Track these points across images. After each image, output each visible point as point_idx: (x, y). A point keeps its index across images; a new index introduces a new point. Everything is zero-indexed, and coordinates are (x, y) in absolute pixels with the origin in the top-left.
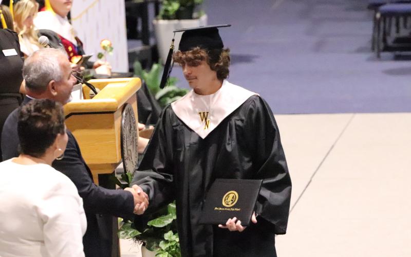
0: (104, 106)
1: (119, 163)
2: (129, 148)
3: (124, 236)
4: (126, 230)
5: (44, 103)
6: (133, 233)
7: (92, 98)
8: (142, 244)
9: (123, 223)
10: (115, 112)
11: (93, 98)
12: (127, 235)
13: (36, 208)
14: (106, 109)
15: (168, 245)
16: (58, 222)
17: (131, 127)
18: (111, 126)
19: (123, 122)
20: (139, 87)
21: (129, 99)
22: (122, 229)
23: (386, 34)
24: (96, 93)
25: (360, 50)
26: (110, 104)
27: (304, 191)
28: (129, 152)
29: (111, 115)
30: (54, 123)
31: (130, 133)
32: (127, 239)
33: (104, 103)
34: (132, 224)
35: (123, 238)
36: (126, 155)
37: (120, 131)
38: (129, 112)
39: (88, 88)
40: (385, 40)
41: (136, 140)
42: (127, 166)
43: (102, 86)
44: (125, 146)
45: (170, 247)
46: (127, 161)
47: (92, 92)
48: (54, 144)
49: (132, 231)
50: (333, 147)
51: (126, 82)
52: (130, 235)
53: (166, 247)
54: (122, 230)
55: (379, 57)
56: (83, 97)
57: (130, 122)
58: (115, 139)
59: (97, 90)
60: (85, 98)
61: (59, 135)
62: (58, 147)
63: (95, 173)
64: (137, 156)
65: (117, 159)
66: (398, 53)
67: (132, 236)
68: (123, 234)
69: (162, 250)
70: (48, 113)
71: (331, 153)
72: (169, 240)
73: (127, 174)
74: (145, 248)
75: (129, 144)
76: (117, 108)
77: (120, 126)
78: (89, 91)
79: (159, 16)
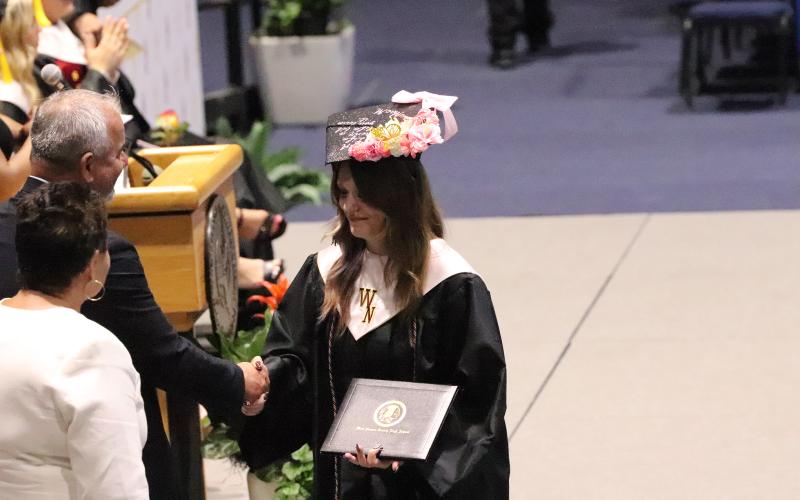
0: (173, 200)
1: (203, 311)
2: (221, 281)
3: (211, 453)
4: (216, 442)
5: (68, 188)
6: (231, 447)
7: (146, 184)
8: (247, 469)
9: (211, 428)
10: (192, 211)
11: (150, 186)
12: (219, 450)
13: (50, 392)
14: (175, 206)
15: (298, 472)
16: (93, 419)
17: (224, 242)
18: (185, 238)
19: (209, 230)
20: (240, 162)
21: (222, 186)
22: (209, 439)
23: (703, 61)
24: (155, 175)
25: (655, 93)
26: (183, 195)
27: (557, 364)
28: (221, 290)
29: (185, 217)
30: (89, 229)
31: (223, 252)
32: (220, 458)
33: (172, 195)
34: (228, 430)
35: (212, 457)
36: (215, 296)
37: (202, 249)
38: (220, 212)
39: (139, 166)
40: (700, 73)
42: (217, 318)
43: (165, 162)
44: (213, 278)
45: (302, 474)
46: (217, 308)
47: (146, 173)
48: (88, 269)
49: (229, 444)
50: (609, 278)
51: (211, 153)
52: (226, 451)
53: (295, 475)
54: (209, 443)
55: (689, 106)
56: (128, 185)
57: (222, 231)
58: (194, 264)
59: (156, 168)
60: (132, 185)
61: (97, 251)
62: (93, 275)
64: (237, 297)
65: (198, 302)
66: (727, 97)
67: (229, 452)
68: (211, 449)
69: (288, 480)
70: (78, 207)
71: (607, 291)
72: (301, 459)
73: (218, 332)
74: (254, 476)
75: (219, 275)
76: (197, 203)
77: (202, 239)
78: (141, 172)
79: (262, 30)
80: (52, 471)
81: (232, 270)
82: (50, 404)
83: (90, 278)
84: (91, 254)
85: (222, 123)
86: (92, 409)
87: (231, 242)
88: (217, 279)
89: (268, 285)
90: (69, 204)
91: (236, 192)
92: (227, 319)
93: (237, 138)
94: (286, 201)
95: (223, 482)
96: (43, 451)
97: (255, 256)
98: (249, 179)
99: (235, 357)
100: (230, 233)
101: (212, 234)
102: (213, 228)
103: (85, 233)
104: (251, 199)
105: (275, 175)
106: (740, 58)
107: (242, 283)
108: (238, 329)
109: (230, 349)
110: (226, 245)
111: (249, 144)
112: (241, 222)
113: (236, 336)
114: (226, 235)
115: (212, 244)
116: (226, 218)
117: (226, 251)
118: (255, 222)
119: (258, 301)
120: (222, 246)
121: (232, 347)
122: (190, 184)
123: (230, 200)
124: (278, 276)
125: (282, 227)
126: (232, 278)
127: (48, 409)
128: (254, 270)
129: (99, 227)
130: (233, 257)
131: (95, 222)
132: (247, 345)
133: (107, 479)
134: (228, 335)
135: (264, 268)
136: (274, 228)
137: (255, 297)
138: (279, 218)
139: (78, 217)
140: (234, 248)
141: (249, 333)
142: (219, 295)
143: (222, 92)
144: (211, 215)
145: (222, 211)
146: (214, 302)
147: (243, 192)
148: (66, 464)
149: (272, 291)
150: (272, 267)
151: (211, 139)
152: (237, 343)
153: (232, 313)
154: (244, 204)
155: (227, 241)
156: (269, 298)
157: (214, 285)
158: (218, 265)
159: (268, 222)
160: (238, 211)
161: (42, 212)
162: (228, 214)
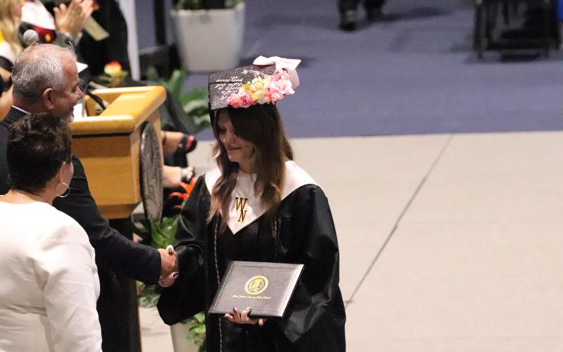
0: (116, 125)
1: (138, 204)
2: (151, 182)
3: (144, 303)
4: (148, 296)
5: (44, 118)
7: (98, 114)
9: (144, 286)
10: (131, 133)
11: (101, 115)
12: (150, 302)
13: (32, 262)
14: (118, 129)
16: (62, 281)
17: (153, 155)
18: (126, 152)
19: (143, 147)
20: (164, 99)
21: (151, 115)
22: (142, 294)
23: (490, 26)
24: (104, 108)
25: (456, 49)
26: (124, 122)
28: (151, 189)
29: (125, 137)
30: (59, 146)
31: (152, 162)
32: (151, 307)
33: (116, 122)
35: (144, 306)
36: (147, 192)
37: (138, 161)
38: (150, 133)
39: (93, 101)
40: (488, 35)
41: (160, 172)
42: (148, 208)
43: (112, 98)
44: (145, 180)
46: (148, 201)
47: (98, 106)
48: (57, 176)
49: (157, 297)
50: (424, 180)
51: (143, 92)
52: (155, 302)
53: (203, 319)
54: (143, 296)
55: (480, 58)
56: (85, 114)
57: (152, 147)
58: (131, 170)
59: (105, 103)
60: (88, 115)
61: (64, 163)
62: (62, 180)
63: (107, 217)
64: (162, 195)
65: (134, 197)
66: (506, 52)
68: (145, 301)
69: (198, 322)
70: (51, 131)
71: (423, 188)
73: (149, 218)
75: (150, 177)
76: (134, 128)
77: (138, 152)
78: (94, 105)
79: (180, 5)
80: (32, 318)
81: (158, 175)
82: (31, 270)
83: (59, 182)
84: (60, 165)
85: (152, 71)
86: (61, 274)
87: (158, 154)
88: (148, 181)
89: (184, 185)
90: (45, 129)
91: (161, 120)
92: (155, 209)
93: (162, 81)
94: (197, 126)
95: (153, 324)
96: (27, 304)
97: (175, 165)
98: (171, 111)
99: (161, 236)
100: (157, 149)
101: (145, 149)
102: (145, 145)
103: (56, 149)
104: (172, 124)
105: (189, 107)
106: (517, 24)
107: (166, 184)
108: (163, 216)
109: (157, 230)
110: (154, 157)
111: (171, 85)
112: (164, 141)
113: (162, 221)
114: (155, 151)
115: (144, 156)
116: (154, 138)
117: (154, 161)
118: (174, 141)
119: (176, 197)
120: (152, 158)
121: (159, 228)
122: (129, 114)
123: (157, 125)
124: (191, 179)
125: (194, 145)
126: (158, 181)
127: (30, 273)
128: (174, 175)
129: (66, 145)
130: (160, 166)
131: (63, 142)
132: (170, 228)
133: (73, 323)
134: (156, 220)
135: (182, 173)
136: (188, 145)
137: (175, 194)
138: (191, 138)
139: (51, 139)
140: (159, 159)
141: (171, 219)
142: (150, 192)
143: (151, 49)
144: (144, 136)
145: (151, 134)
146: (146, 197)
147: (166, 120)
148: (43, 312)
149: (187, 189)
150: (187, 172)
151: (144, 82)
152: (162, 226)
153: (159, 205)
154: (167, 128)
155: (155, 153)
156: (185, 194)
157: (146, 185)
158: (149, 171)
159: (184, 141)
160: (162, 134)
161: (26, 134)
162: (156, 135)
